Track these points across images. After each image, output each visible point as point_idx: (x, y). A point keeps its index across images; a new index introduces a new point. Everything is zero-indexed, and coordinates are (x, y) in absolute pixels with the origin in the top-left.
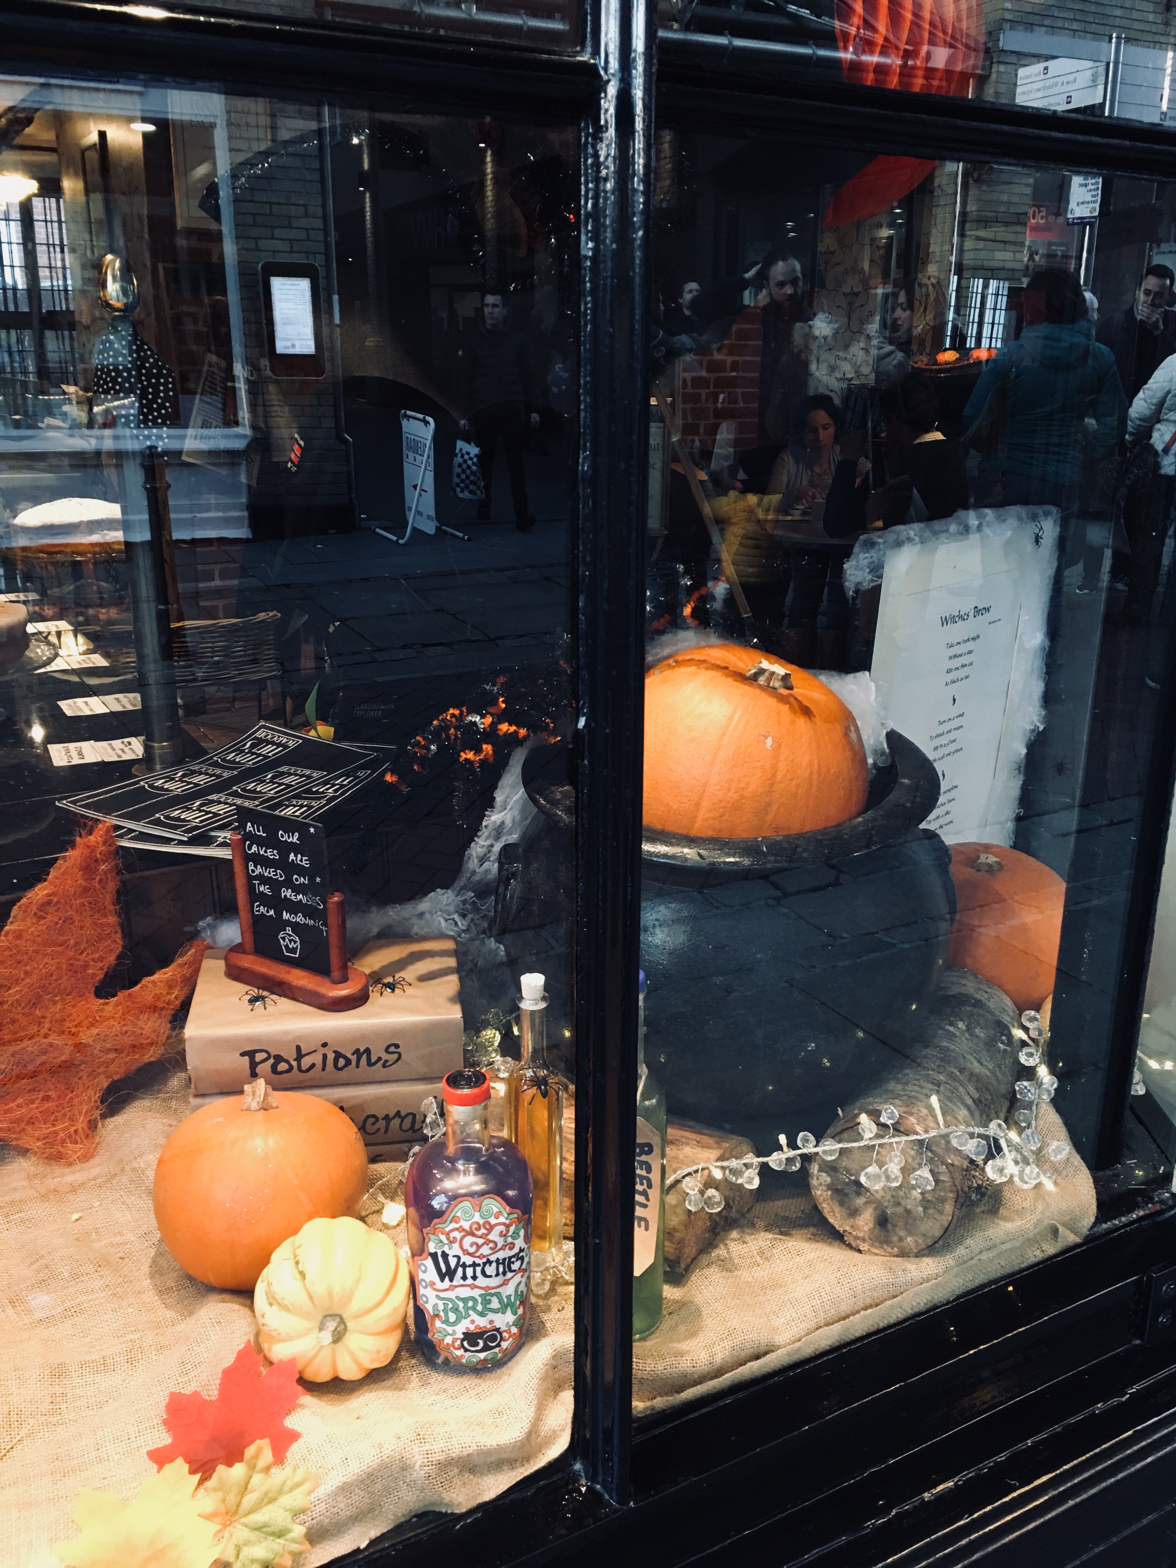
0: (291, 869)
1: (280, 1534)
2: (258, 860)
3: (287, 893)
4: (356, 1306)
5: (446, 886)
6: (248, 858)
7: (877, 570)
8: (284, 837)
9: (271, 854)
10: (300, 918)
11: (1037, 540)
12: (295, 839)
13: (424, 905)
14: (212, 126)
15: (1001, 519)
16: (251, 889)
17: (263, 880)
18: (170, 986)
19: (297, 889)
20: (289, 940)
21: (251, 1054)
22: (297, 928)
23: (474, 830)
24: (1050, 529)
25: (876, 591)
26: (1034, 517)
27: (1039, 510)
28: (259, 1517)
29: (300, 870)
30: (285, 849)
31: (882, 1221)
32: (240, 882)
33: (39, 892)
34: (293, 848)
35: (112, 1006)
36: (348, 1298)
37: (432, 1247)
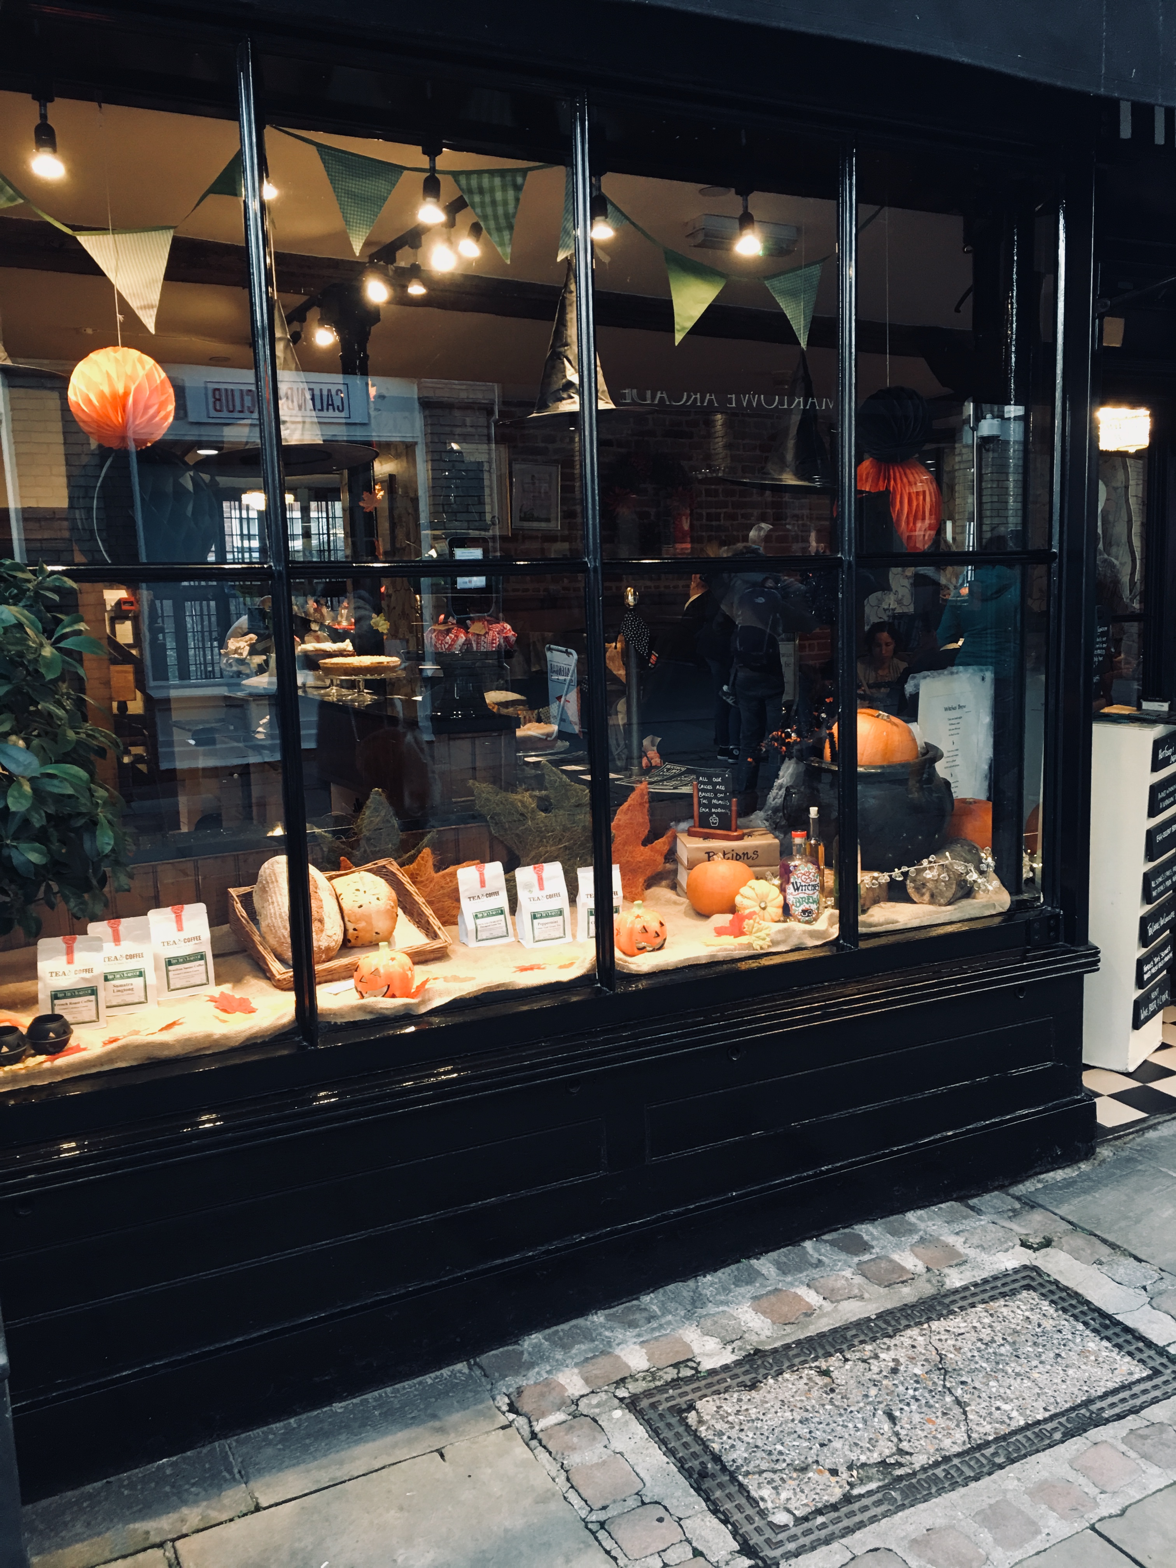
0: (716, 792)
1: (764, 939)
2: (703, 790)
3: (714, 801)
4: (770, 898)
5: (760, 810)
6: (699, 790)
7: (917, 686)
8: (714, 780)
9: (709, 787)
10: (719, 810)
11: (983, 679)
12: (719, 780)
13: (753, 817)
14: (416, 443)
15: (966, 671)
16: (699, 802)
17: (704, 798)
18: (664, 843)
19: (719, 799)
20: (714, 819)
21: (708, 853)
22: (717, 814)
23: (771, 787)
24: (989, 675)
25: (917, 694)
26: (981, 670)
27: (984, 668)
28: (758, 934)
29: (721, 792)
30: (715, 784)
31: (932, 896)
32: (695, 800)
33: (626, 805)
34: (719, 784)
35: (647, 849)
36: (767, 896)
37: (792, 880)
